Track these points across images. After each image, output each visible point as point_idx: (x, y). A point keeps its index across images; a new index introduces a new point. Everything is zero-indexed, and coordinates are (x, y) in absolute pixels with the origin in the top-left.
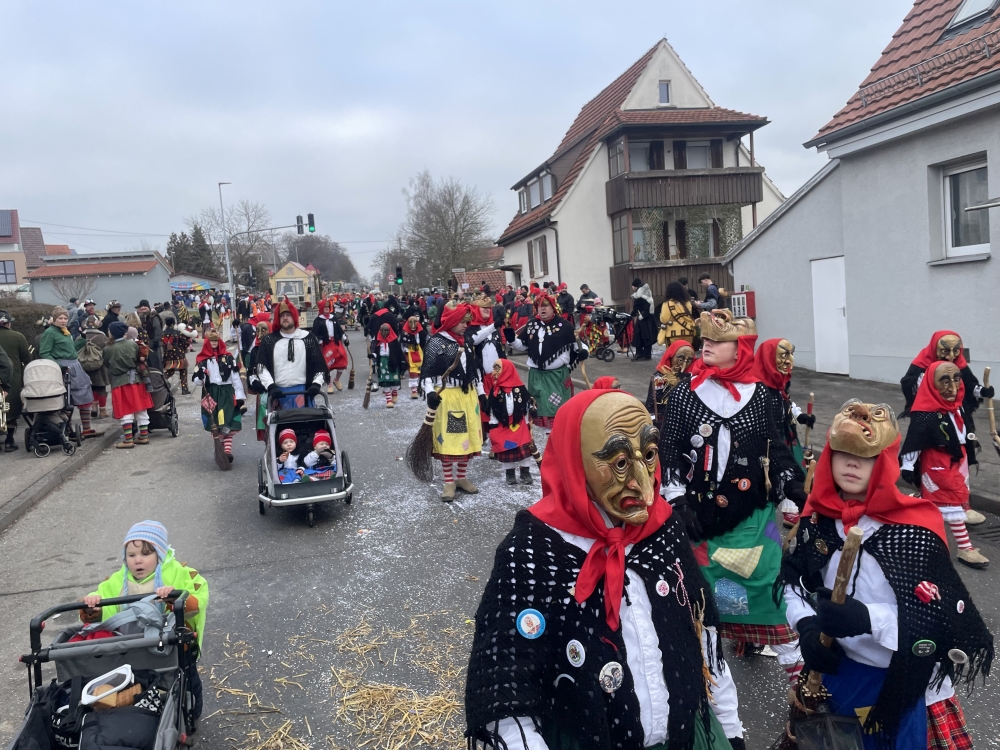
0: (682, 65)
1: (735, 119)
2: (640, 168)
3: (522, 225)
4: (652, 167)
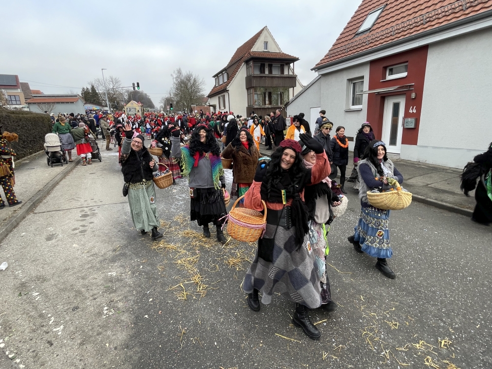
0: (272, 37)
1: (289, 57)
2: (257, 73)
3: (216, 90)
4: (261, 73)
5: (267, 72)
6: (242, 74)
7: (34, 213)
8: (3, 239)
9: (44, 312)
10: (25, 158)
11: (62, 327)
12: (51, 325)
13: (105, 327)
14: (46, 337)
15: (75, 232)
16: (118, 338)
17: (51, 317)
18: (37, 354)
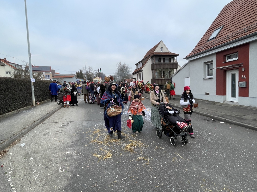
0: (165, 45)
1: (173, 54)
2: (157, 62)
3: (136, 71)
4: (159, 62)
5: (162, 62)
6: (149, 63)
7: (42, 123)
8: (26, 133)
9: (32, 167)
10: (46, 100)
11: (38, 175)
12: (33, 174)
13: (57, 178)
14: (30, 179)
15: (57, 132)
16: (62, 184)
17: (35, 170)
18: (23, 187)
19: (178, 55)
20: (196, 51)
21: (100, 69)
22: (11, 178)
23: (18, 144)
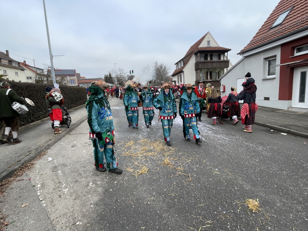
1: (224, 49)
2: (203, 60)
3: (177, 72)
4: (205, 60)
5: (209, 59)
6: (193, 61)
7: (69, 134)
8: (52, 145)
9: (61, 181)
10: (72, 109)
11: (68, 189)
12: (63, 188)
13: (88, 193)
14: (59, 193)
15: (86, 144)
16: (93, 199)
17: (64, 184)
18: (53, 201)
19: (230, 50)
20: (254, 43)
21: (133, 71)
22: (40, 192)
23: (45, 157)
